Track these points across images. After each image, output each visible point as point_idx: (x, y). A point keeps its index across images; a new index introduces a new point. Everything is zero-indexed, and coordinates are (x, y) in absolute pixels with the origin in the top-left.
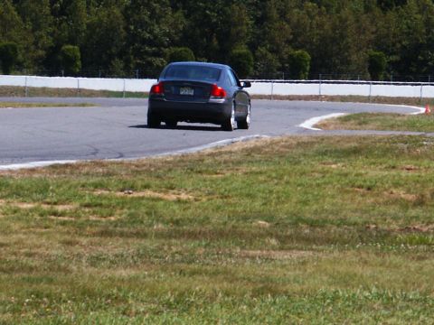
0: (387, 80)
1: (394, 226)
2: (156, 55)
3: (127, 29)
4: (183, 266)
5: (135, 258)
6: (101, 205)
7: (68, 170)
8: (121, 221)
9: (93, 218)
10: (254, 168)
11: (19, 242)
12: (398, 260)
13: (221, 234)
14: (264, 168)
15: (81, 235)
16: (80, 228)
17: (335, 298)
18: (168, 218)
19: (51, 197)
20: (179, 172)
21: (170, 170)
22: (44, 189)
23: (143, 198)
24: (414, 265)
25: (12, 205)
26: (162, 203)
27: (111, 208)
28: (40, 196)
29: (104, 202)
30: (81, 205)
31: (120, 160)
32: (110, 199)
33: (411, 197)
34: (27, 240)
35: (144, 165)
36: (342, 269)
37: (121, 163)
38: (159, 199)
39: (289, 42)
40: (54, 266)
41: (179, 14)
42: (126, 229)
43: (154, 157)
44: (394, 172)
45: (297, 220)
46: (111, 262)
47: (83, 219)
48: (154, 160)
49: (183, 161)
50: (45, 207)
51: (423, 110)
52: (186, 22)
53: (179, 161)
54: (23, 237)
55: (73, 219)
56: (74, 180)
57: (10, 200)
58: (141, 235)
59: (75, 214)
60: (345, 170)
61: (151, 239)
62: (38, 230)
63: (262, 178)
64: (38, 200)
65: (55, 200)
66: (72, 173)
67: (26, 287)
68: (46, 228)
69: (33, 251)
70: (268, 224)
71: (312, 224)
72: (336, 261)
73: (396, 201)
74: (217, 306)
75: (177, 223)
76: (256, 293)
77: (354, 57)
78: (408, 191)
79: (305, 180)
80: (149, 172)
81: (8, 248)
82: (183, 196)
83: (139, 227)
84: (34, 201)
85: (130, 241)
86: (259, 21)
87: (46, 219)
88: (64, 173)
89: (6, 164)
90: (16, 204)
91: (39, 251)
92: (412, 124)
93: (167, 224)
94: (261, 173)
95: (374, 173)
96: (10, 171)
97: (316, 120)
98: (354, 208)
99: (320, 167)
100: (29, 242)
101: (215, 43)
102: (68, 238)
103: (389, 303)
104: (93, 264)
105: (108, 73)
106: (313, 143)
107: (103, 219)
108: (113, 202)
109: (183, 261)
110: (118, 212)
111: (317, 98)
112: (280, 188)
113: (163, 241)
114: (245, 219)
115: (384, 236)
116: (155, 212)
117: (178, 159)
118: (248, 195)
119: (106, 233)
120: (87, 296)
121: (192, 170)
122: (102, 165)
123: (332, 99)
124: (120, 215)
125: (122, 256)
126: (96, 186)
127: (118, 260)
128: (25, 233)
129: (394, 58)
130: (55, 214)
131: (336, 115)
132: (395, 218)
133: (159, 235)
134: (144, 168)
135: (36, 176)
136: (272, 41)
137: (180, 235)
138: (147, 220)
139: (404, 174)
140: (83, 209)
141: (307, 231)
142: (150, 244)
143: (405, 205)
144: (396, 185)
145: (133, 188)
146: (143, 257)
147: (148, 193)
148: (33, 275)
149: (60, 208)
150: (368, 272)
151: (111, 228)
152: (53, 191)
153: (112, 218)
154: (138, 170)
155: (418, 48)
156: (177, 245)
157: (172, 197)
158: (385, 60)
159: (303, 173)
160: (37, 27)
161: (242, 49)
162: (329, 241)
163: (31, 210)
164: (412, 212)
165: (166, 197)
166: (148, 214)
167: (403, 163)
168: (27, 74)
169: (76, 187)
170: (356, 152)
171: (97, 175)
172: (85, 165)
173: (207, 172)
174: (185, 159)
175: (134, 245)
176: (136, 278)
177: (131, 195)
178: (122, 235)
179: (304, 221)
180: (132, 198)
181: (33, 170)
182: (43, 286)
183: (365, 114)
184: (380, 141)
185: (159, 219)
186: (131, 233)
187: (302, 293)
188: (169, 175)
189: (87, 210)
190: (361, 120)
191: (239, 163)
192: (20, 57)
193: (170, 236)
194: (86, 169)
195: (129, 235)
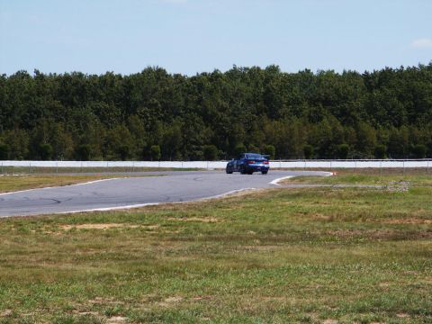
0: (313, 159)
1: (318, 232)
2: (198, 149)
3: (183, 137)
4: (213, 255)
5: (189, 251)
8: (181, 233)
9: (167, 232)
10: (248, 205)
11: (131, 244)
12: (319, 249)
13: (232, 238)
14: (253, 205)
15: (161, 240)
16: (161, 237)
17: (289, 269)
18: (205, 231)
19: (146, 222)
20: (210, 208)
21: (206, 207)
22: (142, 218)
23: (192, 221)
24: (328, 252)
26: (201, 223)
27: (176, 226)
28: (140, 221)
29: (172, 224)
30: (161, 226)
31: (180, 202)
32: (175, 222)
33: (326, 217)
34: (134, 243)
35: (193, 205)
36: (293, 254)
37: (181, 204)
38: (200, 221)
39: (264, 141)
40: (148, 257)
41: (209, 128)
42: (184, 237)
44: (317, 205)
45: (270, 230)
46: (177, 254)
47: (163, 232)
48: (198, 202)
50: (143, 227)
51: (332, 174)
52: (213, 133)
53: (210, 202)
54: (132, 242)
55: (157, 233)
56: (158, 213)
57: (125, 224)
58: (191, 240)
59: (158, 230)
60: (293, 205)
61: (196, 242)
62: (140, 238)
63: (251, 210)
64: (140, 223)
65: (148, 223)
66: (156, 210)
67: (134, 268)
68: (144, 237)
69: (137, 249)
70: (254, 233)
71: (277, 232)
72: (289, 251)
73: (319, 220)
74: (229, 274)
75: (209, 233)
76: (249, 268)
77: (297, 148)
78: (325, 215)
79: (273, 210)
80: (195, 208)
81: (125, 248)
82: (212, 220)
83: (190, 236)
84: (138, 224)
85: (186, 243)
86: (249, 131)
87: (144, 233)
88: (153, 209)
89: (124, 206)
90: (128, 226)
91: (141, 249)
92: (327, 181)
93: (205, 234)
94: (250, 207)
95: (307, 206)
96: (126, 209)
97: (278, 180)
98: (297, 223)
99: (280, 203)
100: (135, 245)
101: (227, 143)
102: (155, 242)
103: (316, 271)
104: (168, 255)
105: (174, 159)
106: (276, 192)
107: (173, 232)
108: (177, 223)
109: (212, 252)
110: (180, 228)
111: (279, 169)
112: (261, 214)
113: (202, 242)
114: (244, 230)
115: (313, 238)
116: (198, 228)
118: (245, 219)
119: (174, 239)
120: (164, 271)
121: (216, 206)
122: (171, 205)
123: (286, 169)
124: (181, 230)
125: (182, 250)
126: (169, 216)
127: (180, 253)
128: (133, 240)
129: (317, 148)
130: (149, 230)
131: (288, 177)
132: (319, 228)
133: (200, 240)
135: (138, 211)
136: (256, 141)
137: (212, 239)
138: (194, 232)
139: (323, 206)
140: (162, 228)
141: (274, 236)
142: (196, 244)
143: (324, 222)
144: (319, 211)
145: (187, 216)
146: (193, 251)
147: (195, 219)
148: (138, 261)
149: (151, 227)
150: (305, 255)
151: (176, 237)
152: (147, 219)
153: (177, 232)
154: (190, 207)
155: (329, 143)
156: (210, 244)
157: (206, 220)
158: (313, 149)
159: (272, 207)
160: (138, 137)
161: (241, 145)
162: (286, 240)
163: (136, 229)
164: (327, 225)
165: (204, 220)
166: (195, 229)
167: (322, 201)
169: (158, 216)
170: (298, 195)
171: (169, 210)
173: (224, 207)
174: (213, 201)
175: (188, 245)
176: (189, 261)
177: (186, 220)
178: (182, 240)
179: (274, 231)
181: (137, 209)
182: (143, 267)
183: (303, 177)
184: (311, 189)
185: (201, 231)
187: (272, 267)
188: (205, 209)
189: (164, 228)
190: (301, 179)
191: (240, 202)
192: (130, 152)
193: (206, 240)
194: (163, 208)
195: (185, 240)
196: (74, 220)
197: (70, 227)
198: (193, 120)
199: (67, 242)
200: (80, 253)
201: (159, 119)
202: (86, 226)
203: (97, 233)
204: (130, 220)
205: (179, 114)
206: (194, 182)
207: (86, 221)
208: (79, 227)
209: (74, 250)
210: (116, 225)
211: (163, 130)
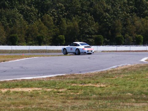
2: (90, 38)
3: (80, 29)
5: (87, 107)
6: (74, 89)
7: (62, 78)
8: (81, 94)
9: (72, 94)
10: (126, 75)
11: (47, 102)
13: (116, 98)
14: (129, 75)
15: (68, 99)
16: (68, 97)
18: (97, 93)
20: (100, 77)
21: (97, 77)
22: (54, 84)
23: (88, 86)
25: (44, 90)
26: (95, 88)
27: (78, 90)
28: (53, 87)
29: (75, 88)
30: (68, 89)
31: (80, 74)
32: (77, 87)
34: (50, 101)
35: (88, 75)
37: (80, 75)
38: (94, 87)
39: (135, 32)
40: (59, 110)
42: (83, 97)
43: (91, 72)
45: (141, 93)
46: (79, 108)
47: (68, 94)
48: (91, 73)
49: (101, 73)
50: (56, 90)
53: (100, 74)
54: (49, 100)
55: (65, 94)
56: (65, 81)
57: (43, 88)
58: (88, 99)
59: (65, 92)
61: (92, 100)
62: (53, 98)
63: (128, 79)
64: (53, 88)
65: (58, 88)
66: (64, 79)
68: (56, 97)
69: (52, 105)
70: (131, 95)
71: (146, 94)
75: (100, 94)
79: (143, 79)
80: (90, 78)
81: (43, 104)
82: (102, 86)
83: (87, 96)
84: (51, 88)
85: (85, 101)
86: (125, 26)
87: (56, 94)
88: (61, 78)
89: (42, 76)
90: (45, 89)
91: (55, 105)
93: (97, 95)
96: (43, 78)
97: (146, 59)
100: (50, 102)
101: (110, 33)
102: (64, 100)
104: (72, 109)
107: (75, 94)
108: (78, 88)
109: (103, 108)
110: (80, 91)
111: (146, 51)
112: (135, 82)
113: (96, 101)
114: (123, 93)
116: (93, 91)
117: (99, 73)
119: (76, 99)
121: (104, 76)
122: (73, 75)
124: (81, 92)
125: (82, 106)
126: (72, 83)
127: (81, 108)
128: (49, 99)
130: (59, 92)
133: (95, 99)
134: (88, 76)
135: (52, 80)
136: (129, 32)
137: (102, 99)
138: (90, 94)
140: (68, 91)
141: (145, 96)
142: (92, 102)
145: (85, 83)
146: (90, 106)
147: (90, 85)
149: (60, 90)
151: (78, 97)
152: (58, 85)
153: (78, 93)
154: (86, 77)
156: (101, 102)
157: (98, 86)
159: (142, 77)
163: (51, 91)
165: (96, 86)
166: (90, 92)
168: (47, 45)
169: (65, 83)
171: (72, 79)
172: (68, 76)
173: (110, 77)
174: (102, 73)
175: (86, 102)
177: (84, 86)
178: (82, 99)
180: (85, 86)
181: (50, 78)
185: (94, 93)
186: (85, 98)
188: (97, 78)
189: (70, 91)
191: (120, 74)
192: (45, 39)
193: (98, 99)
194: (69, 77)
195: (84, 99)
196: (8, 85)
197: (6, 90)
198: (87, 18)
199: (4, 100)
200: (13, 108)
201: (64, 17)
202: (16, 89)
203: (24, 94)
204: (46, 85)
205: (77, 14)
206: (88, 60)
207: (17, 86)
208: (12, 90)
209: (9, 106)
210: (37, 89)
211: (66, 24)
